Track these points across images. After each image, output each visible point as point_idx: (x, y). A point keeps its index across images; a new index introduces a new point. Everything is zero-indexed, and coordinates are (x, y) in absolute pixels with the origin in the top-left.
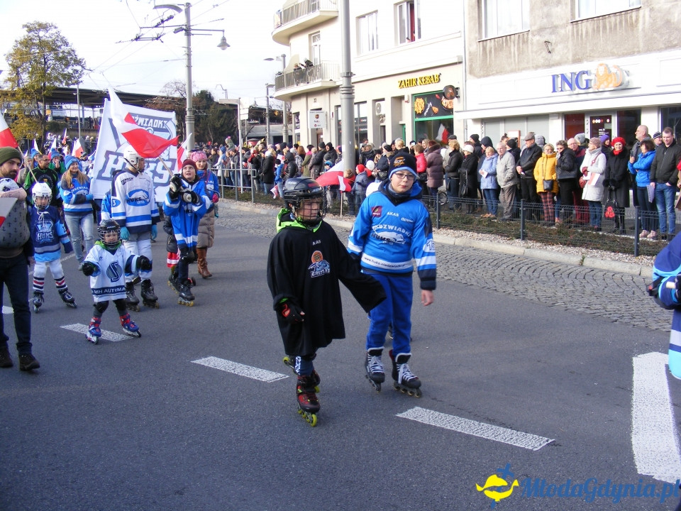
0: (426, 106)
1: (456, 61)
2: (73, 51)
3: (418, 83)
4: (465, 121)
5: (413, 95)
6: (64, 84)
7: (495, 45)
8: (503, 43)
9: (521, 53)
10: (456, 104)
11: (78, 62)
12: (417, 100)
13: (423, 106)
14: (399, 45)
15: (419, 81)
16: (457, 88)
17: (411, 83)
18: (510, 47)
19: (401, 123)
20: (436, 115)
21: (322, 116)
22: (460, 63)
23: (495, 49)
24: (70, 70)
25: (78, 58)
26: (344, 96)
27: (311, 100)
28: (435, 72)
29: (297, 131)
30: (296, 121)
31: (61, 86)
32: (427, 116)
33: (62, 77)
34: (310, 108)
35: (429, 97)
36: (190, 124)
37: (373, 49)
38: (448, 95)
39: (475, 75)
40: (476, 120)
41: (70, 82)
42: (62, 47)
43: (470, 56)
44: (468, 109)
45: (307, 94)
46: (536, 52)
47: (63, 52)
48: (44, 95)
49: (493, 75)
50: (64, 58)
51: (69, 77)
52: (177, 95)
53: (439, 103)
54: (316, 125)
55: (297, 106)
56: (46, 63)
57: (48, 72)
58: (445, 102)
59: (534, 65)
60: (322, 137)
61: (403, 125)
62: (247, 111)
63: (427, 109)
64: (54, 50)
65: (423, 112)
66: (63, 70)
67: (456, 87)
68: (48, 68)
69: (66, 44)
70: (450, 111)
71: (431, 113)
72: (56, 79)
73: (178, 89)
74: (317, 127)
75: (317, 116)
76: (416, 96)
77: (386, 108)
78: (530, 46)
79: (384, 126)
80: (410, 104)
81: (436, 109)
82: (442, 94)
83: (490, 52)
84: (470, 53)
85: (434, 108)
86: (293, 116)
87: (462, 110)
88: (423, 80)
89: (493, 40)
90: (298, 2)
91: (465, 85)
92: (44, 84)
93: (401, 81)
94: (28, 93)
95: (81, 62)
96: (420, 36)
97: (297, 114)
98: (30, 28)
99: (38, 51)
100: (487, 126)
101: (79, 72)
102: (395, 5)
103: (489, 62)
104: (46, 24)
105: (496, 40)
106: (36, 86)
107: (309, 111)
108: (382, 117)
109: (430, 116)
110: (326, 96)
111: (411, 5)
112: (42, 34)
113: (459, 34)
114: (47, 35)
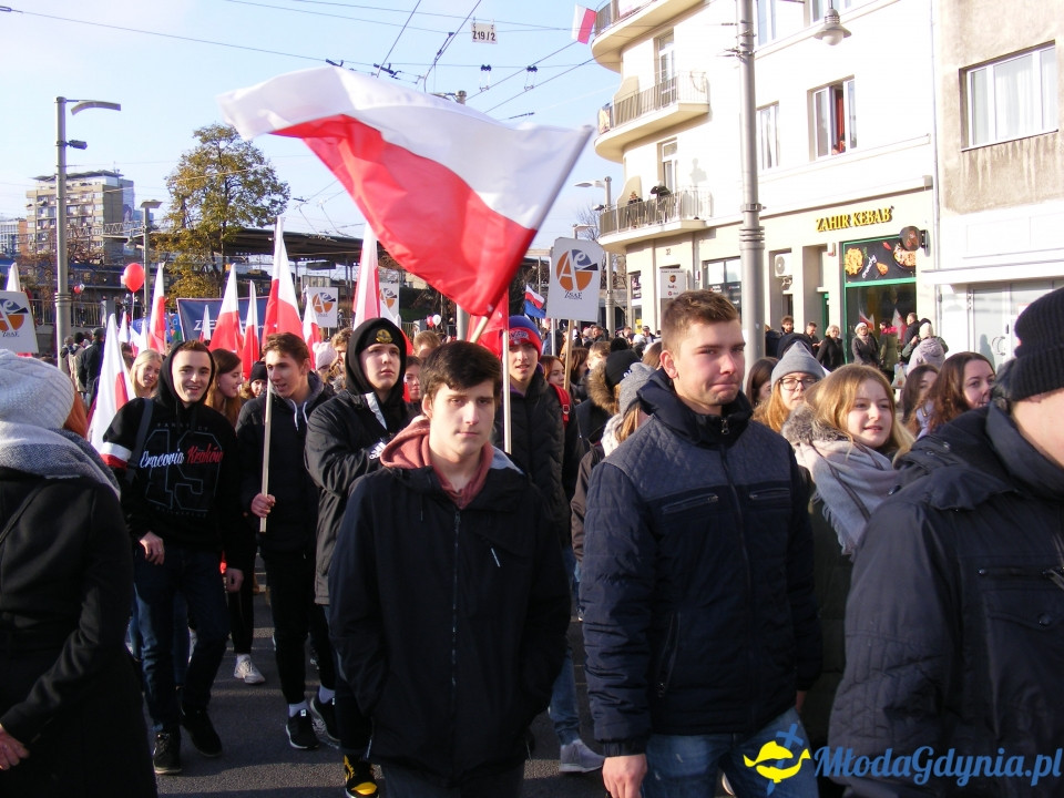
0: (865, 262)
1: (922, 184)
2: (271, 171)
3: (852, 222)
4: (937, 287)
5: (841, 243)
6: (255, 224)
7: (992, 157)
8: (1007, 153)
9: (1041, 169)
10: (919, 258)
11: (278, 189)
12: (850, 251)
13: (860, 262)
14: (818, 159)
15: (853, 220)
16: (924, 232)
17: (838, 223)
18: (1021, 160)
19: (820, 290)
20: (883, 276)
21: (680, 275)
22: (929, 187)
23: (993, 164)
24: (265, 202)
25: (279, 182)
26: (746, 245)
27: (661, 251)
28: (884, 204)
29: (635, 303)
30: (635, 285)
31: (250, 227)
32: (866, 280)
33: (253, 212)
34: (659, 265)
35: (872, 246)
37: (770, 165)
38: (907, 244)
39: (955, 209)
40: (958, 287)
41: (265, 221)
42: (254, 165)
43: (946, 176)
44: (943, 267)
45: (655, 242)
47: (255, 173)
48: (224, 241)
49: (989, 208)
50: (257, 182)
51: (263, 213)
53: (888, 257)
54: (670, 293)
55: (635, 261)
56: (227, 190)
57: (231, 204)
58: (901, 255)
61: (823, 294)
63: (870, 266)
64: (240, 168)
65: (860, 272)
66: (255, 202)
67: (921, 229)
68: (231, 198)
69: (260, 160)
70: (910, 271)
71: (874, 274)
72: (244, 215)
75: (673, 279)
76: (845, 246)
77: (794, 266)
78: (1058, 158)
79: (790, 296)
80: (837, 258)
81: (883, 268)
82: (896, 240)
83: (984, 168)
84: (946, 170)
85: (879, 265)
86: (629, 277)
87: (932, 268)
88: (861, 219)
89: (988, 149)
90: (641, 91)
91: (938, 225)
92: (224, 224)
93: (822, 220)
94: (199, 239)
95: (282, 189)
96: (854, 144)
97: (636, 275)
98: (205, 136)
99: (216, 171)
100: (977, 295)
101: (279, 205)
102: (811, 92)
103: (983, 186)
104: (230, 130)
105: (995, 147)
106: (212, 227)
107: (658, 271)
108: (787, 281)
109: (874, 279)
110: (687, 246)
111: (837, 91)
112: (222, 144)
113: (926, 140)
114: (231, 146)
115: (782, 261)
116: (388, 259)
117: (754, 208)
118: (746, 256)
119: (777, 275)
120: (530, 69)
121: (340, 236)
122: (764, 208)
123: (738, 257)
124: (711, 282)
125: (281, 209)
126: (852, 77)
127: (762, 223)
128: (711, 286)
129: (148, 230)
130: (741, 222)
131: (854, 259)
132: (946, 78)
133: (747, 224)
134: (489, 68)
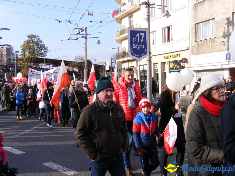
0: (174, 66)
1: (186, 49)
2: (44, 45)
7: (202, 43)
8: (205, 42)
9: (212, 45)
10: (186, 65)
11: (45, 49)
14: (164, 43)
15: (172, 56)
17: (168, 57)
18: (208, 44)
19: (164, 72)
20: (178, 69)
22: (188, 49)
23: (202, 44)
24: (43, 51)
25: (46, 47)
26: (148, 61)
27: (130, 63)
28: (178, 53)
31: (39, 57)
33: (40, 54)
34: (129, 66)
35: (176, 62)
36: (86, 71)
37: (154, 44)
38: (183, 62)
39: (194, 54)
40: (194, 71)
42: (40, 43)
43: (192, 47)
44: (191, 67)
45: (128, 61)
46: (218, 45)
47: (40, 45)
48: (33, 60)
49: (201, 54)
50: (41, 47)
51: (42, 54)
52: (80, 61)
53: (179, 65)
55: (124, 65)
56: (34, 49)
58: (182, 64)
59: (218, 50)
61: (165, 73)
62: (108, 67)
63: (175, 66)
64: (37, 44)
65: (173, 68)
66: (40, 52)
67: (186, 58)
68: (35, 51)
69: (42, 42)
72: (38, 54)
73: (80, 59)
76: (170, 62)
77: (159, 67)
78: (216, 43)
79: (158, 73)
80: (168, 65)
82: (181, 61)
83: (200, 45)
85: (177, 66)
86: (123, 69)
87: (189, 67)
88: (173, 56)
89: (201, 41)
90: (126, 28)
91: (190, 58)
92: (33, 56)
93: (165, 56)
94: (28, 59)
95: (46, 49)
96: (172, 40)
98: (29, 37)
99: (32, 45)
100: (199, 73)
101: (46, 52)
102: (163, 29)
103: (200, 49)
104: (35, 35)
105: (202, 41)
106: (30, 57)
108: (157, 70)
109: (176, 69)
110: (135, 62)
111: (168, 28)
112: (33, 39)
113: (187, 39)
114: (35, 39)
115: (156, 65)
116: (70, 64)
117: (150, 53)
118: (148, 64)
119: (155, 68)
120: (101, 22)
121: (59, 59)
122: (152, 53)
124: (141, 70)
125: (46, 53)
126: (172, 25)
127: (151, 57)
129: (16, 58)
131: (172, 65)
132: (192, 26)
134: (92, 22)
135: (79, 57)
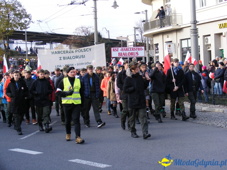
2: (24, 10)
6: (19, 29)
11: (27, 16)
14: (219, 3)
17: (226, 25)
19: (220, 48)
21: (172, 45)
24: (23, 21)
25: (27, 14)
26: (192, 34)
27: (165, 36)
29: (157, 55)
30: (156, 49)
31: (17, 30)
33: (18, 25)
34: (165, 41)
37: (203, 6)
42: (18, 8)
45: (163, 33)
47: (19, 10)
48: (8, 35)
50: (19, 14)
51: (22, 25)
52: (83, 34)
54: (169, 51)
55: (157, 40)
56: (9, 17)
57: (10, 22)
60: (172, 57)
61: (222, 50)
62: (132, 44)
66: (19, 21)
68: (10, 20)
69: (21, 6)
72: (15, 26)
73: (83, 31)
74: (170, 52)
75: (170, 46)
77: (211, 40)
79: (210, 51)
80: (226, 38)
86: (154, 46)
92: (8, 29)
93: (220, 25)
95: (29, 16)
97: (157, 45)
99: (4, 10)
101: (28, 22)
106: (3, 30)
107: (164, 43)
108: (209, 46)
110: (174, 34)
115: (207, 39)
116: (67, 40)
117: (195, 22)
118: (192, 38)
119: (206, 44)
121: (52, 33)
122: (198, 22)
123: (190, 38)
124: (183, 47)
125: (28, 23)
127: (197, 27)
128: (183, 48)
130: (191, 26)
133: (192, 27)
135: (82, 28)
